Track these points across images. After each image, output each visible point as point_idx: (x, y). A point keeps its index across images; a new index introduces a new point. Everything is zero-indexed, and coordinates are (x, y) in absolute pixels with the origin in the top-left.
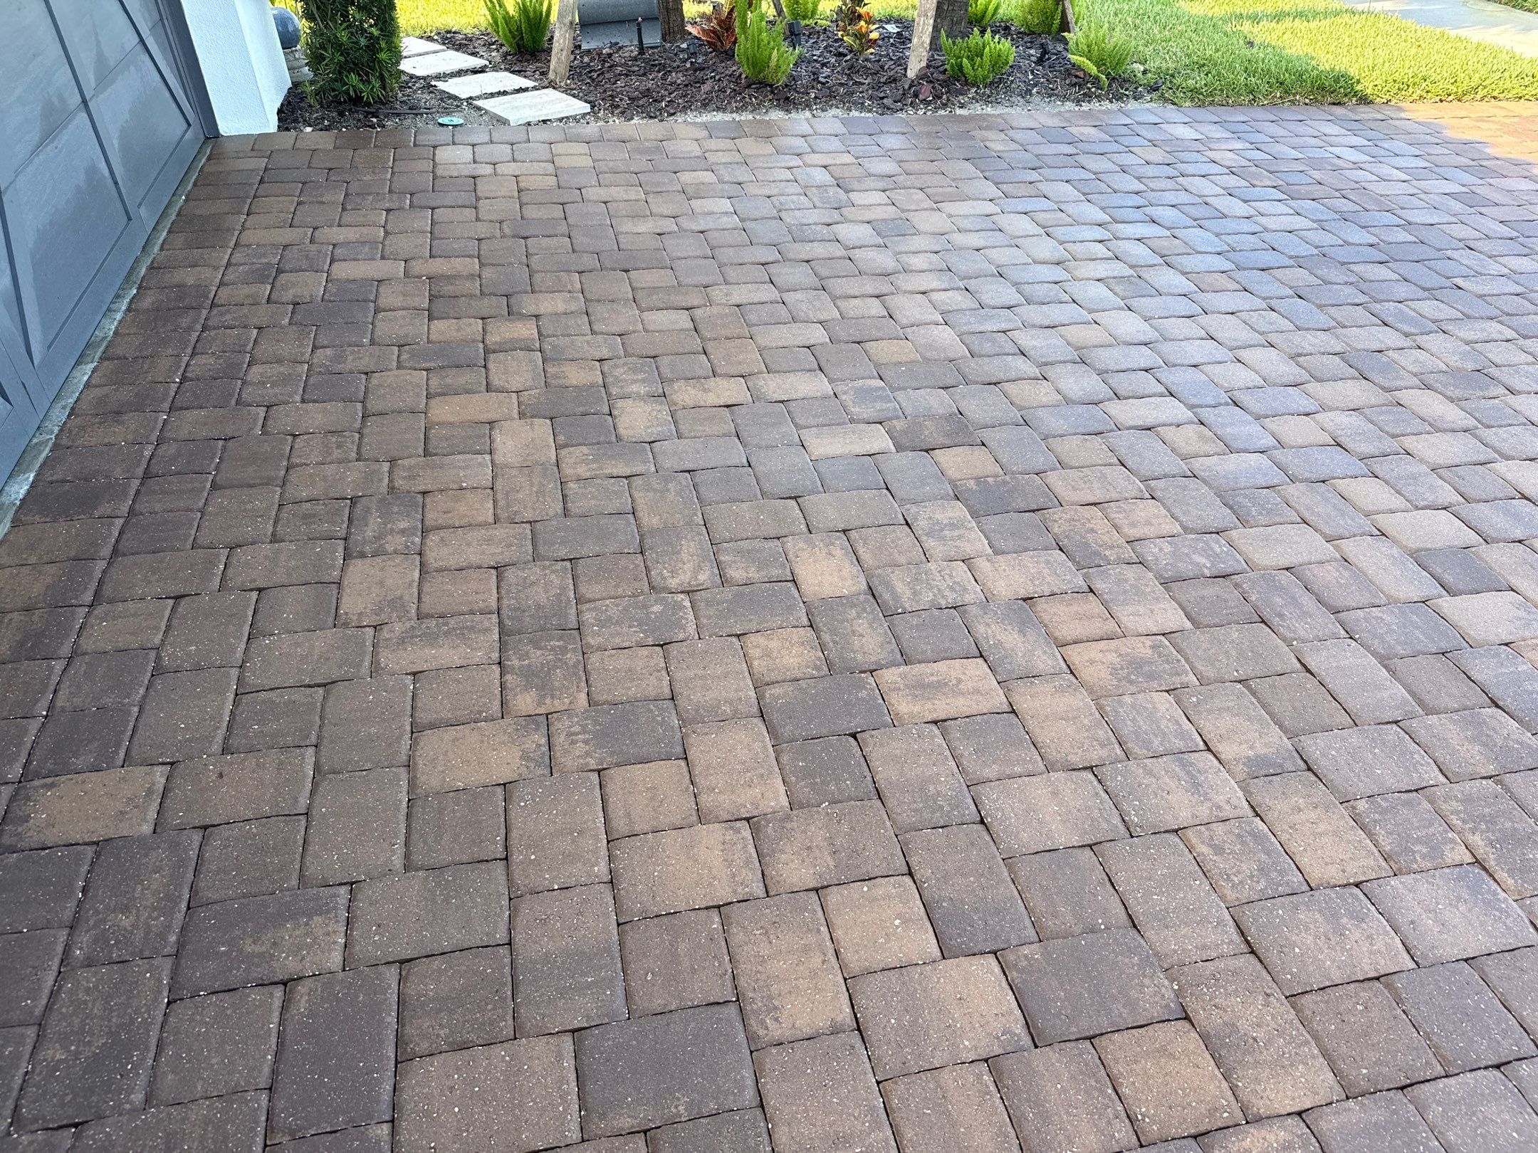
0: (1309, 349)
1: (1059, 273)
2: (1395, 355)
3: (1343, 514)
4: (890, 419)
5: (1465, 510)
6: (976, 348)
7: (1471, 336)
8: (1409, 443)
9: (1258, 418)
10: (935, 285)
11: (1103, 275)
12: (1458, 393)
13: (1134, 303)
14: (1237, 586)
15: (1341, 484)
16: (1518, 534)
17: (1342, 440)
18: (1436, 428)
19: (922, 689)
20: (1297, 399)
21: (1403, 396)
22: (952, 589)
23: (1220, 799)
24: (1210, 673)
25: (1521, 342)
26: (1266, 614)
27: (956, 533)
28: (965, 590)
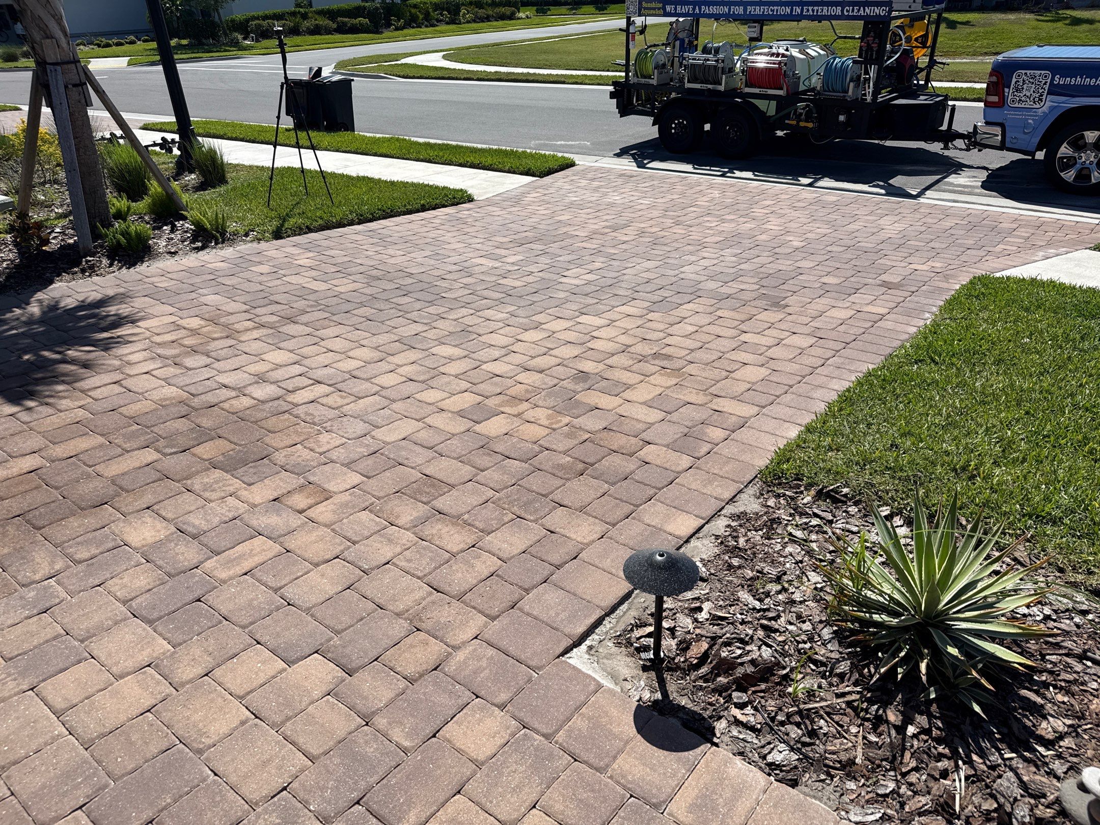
0: (382, 342)
1: (230, 342)
2: (424, 334)
3: (422, 408)
4: (153, 443)
5: (474, 389)
6: (193, 391)
7: (456, 317)
8: (442, 369)
9: (367, 380)
10: (152, 367)
11: (257, 336)
12: (457, 342)
13: (282, 345)
14: (382, 454)
15: (417, 396)
16: (499, 391)
17: (412, 377)
18: (451, 359)
19: (231, 562)
20: (384, 366)
21: (434, 350)
22: (229, 511)
23: (404, 541)
24: (382, 494)
25: (478, 313)
26: (400, 461)
27: (221, 484)
28: (238, 509)
